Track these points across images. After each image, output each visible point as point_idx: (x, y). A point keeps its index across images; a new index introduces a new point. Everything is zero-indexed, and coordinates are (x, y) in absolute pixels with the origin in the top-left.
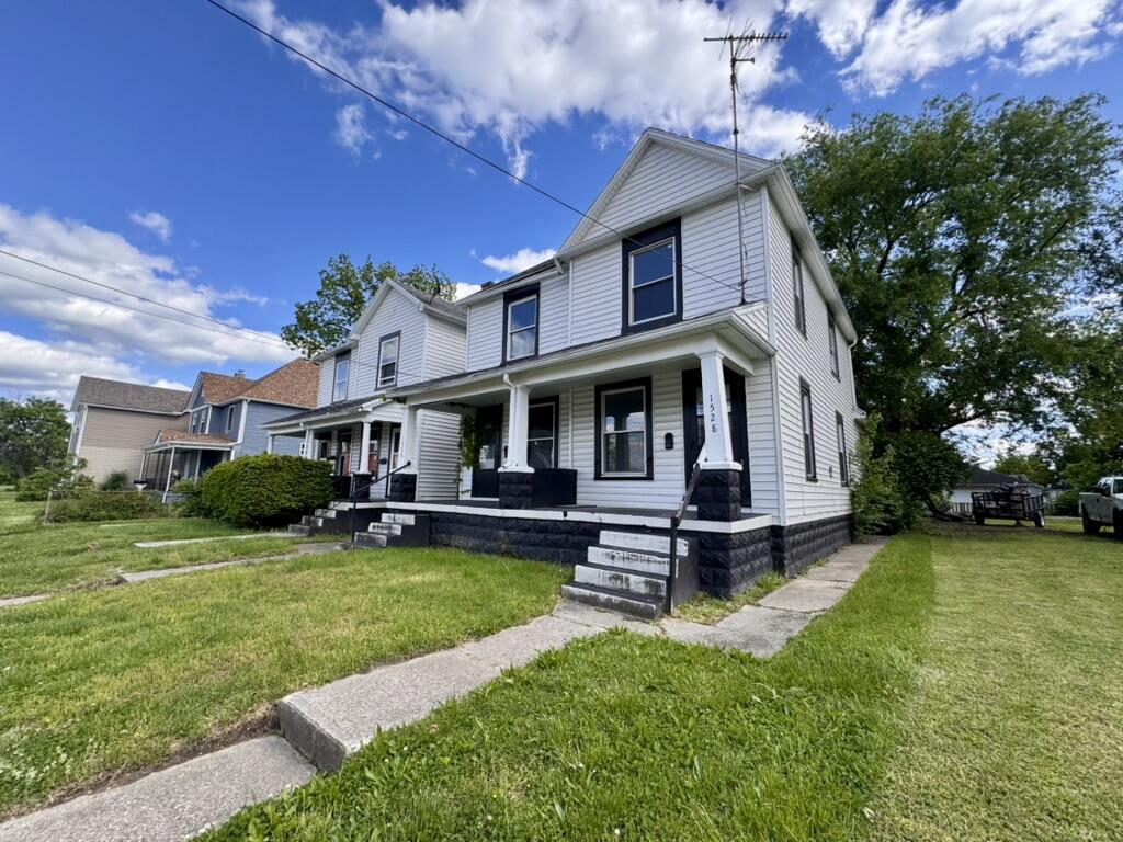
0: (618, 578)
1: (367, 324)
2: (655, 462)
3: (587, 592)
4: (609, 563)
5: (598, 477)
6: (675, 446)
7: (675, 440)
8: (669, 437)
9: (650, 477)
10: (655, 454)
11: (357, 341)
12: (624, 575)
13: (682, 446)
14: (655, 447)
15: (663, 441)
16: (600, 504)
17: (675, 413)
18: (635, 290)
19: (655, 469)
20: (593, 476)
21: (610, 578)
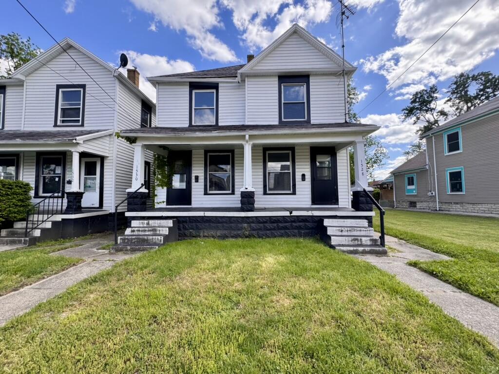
0: (355, 240)
1: (36, 70)
2: (297, 186)
3: (352, 249)
4: (340, 234)
5: (265, 193)
6: (306, 180)
7: (306, 177)
8: (303, 176)
9: (294, 193)
10: (297, 183)
11: (23, 81)
12: (359, 238)
13: (310, 180)
14: (297, 180)
15: (301, 177)
16: (267, 206)
17: (306, 165)
18: (284, 103)
19: (297, 190)
20: (262, 193)
21: (352, 240)
